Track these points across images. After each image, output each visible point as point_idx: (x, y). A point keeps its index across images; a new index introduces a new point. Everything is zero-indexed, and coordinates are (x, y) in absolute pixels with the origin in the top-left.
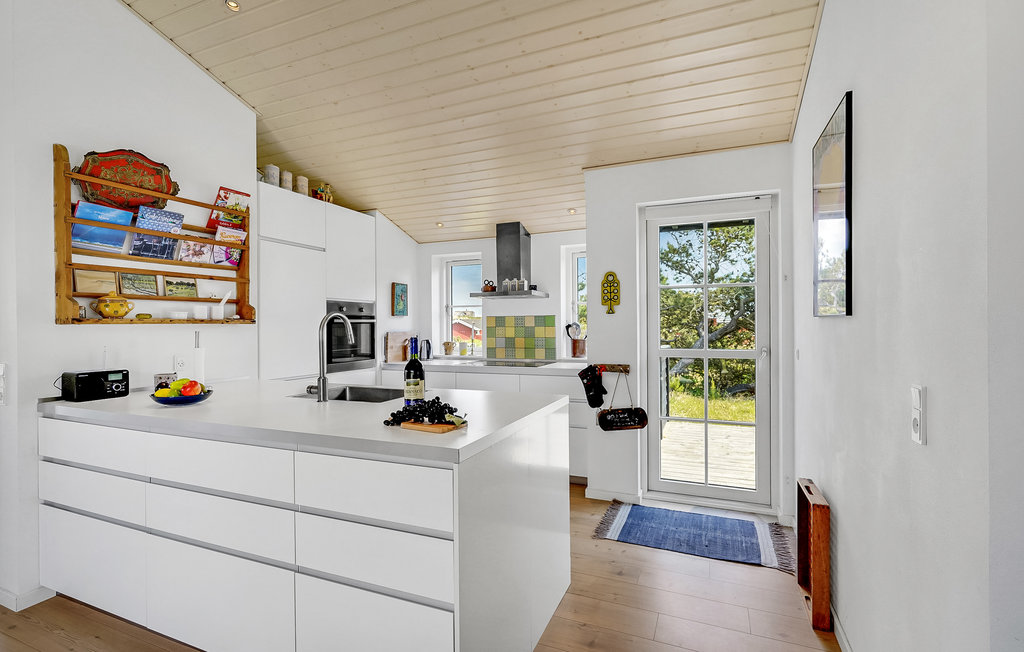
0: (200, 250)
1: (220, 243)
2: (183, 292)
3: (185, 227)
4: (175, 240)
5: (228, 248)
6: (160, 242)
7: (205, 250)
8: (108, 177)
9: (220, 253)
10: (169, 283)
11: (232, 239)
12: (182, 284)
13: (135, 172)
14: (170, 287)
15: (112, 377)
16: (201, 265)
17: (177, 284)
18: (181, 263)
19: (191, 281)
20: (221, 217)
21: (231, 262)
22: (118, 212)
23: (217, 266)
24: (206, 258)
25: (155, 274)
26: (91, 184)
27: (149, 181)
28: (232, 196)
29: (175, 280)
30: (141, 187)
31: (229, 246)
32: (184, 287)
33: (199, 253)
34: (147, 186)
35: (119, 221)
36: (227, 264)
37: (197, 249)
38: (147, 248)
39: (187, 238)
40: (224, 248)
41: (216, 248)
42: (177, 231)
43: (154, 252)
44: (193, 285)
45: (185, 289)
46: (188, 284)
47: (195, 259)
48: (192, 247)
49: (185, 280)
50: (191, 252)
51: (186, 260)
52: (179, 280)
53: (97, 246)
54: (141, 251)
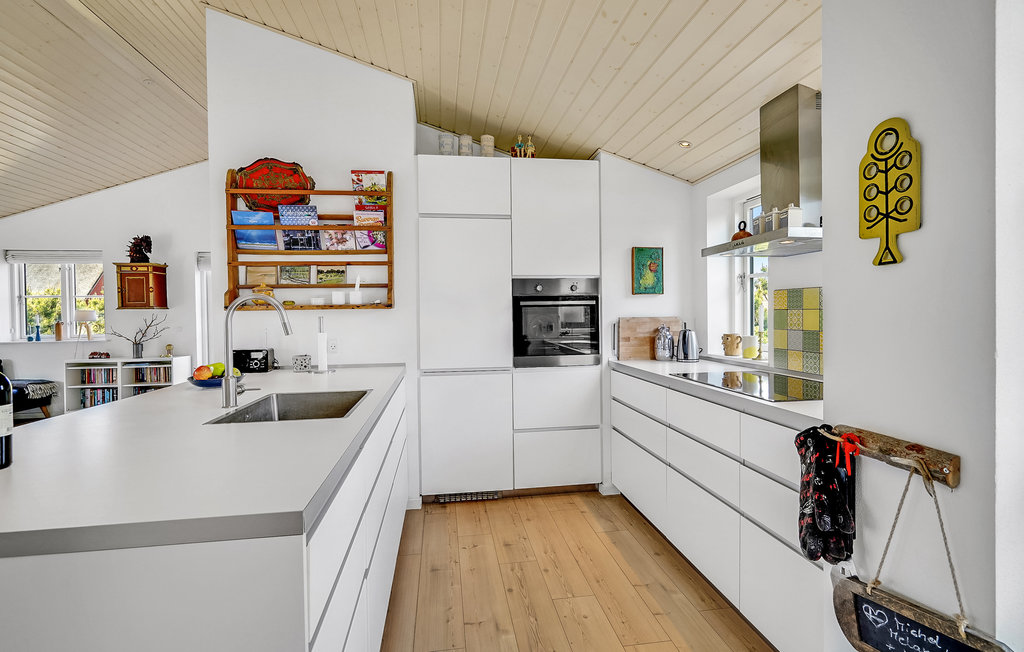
0: (342, 238)
1: (360, 228)
2: (333, 278)
3: (320, 218)
4: (317, 232)
5: (369, 232)
6: (304, 235)
7: (347, 236)
8: (260, 186)
9: (363, 238)
10: (319, 272)
11: (371, 222)
12: (332, 271)
13: (277, 176)
14: (321, 276)
15: (254, 355)
16: (346, 252)
17: (328, 272)
18: (328, 252)
19: (341, 268)
20: (364, 201)
21: (378, 245)
22: (261, 214)
23: (364, 251)
24: (350, 245)
25: (309, 264)
26: (250, 195)
27: (290, 181)
28: (364, 177)
29: (325, 269)
30: (286, 188)
31: (370, 229)
32: (333, 274)
33: (342, 241)
34: (290, 186)
35: (265, 222)
36: (373, 247)
37: (339, 236)
38: (296, 242)
39: (327, 228)
40: (366, 232)
41: (358, 233)
42: (314, 222)
43: (302, 245)
44: (343, 272)
45: (335, 277)
46: (338, 272)
47: (340, 247)
48: (334, 236)
49: (336, 268)
50: (334, 240)
51: (332, 248)
52: (329, 268)
53: (258, 246)
54: (291, 245)
